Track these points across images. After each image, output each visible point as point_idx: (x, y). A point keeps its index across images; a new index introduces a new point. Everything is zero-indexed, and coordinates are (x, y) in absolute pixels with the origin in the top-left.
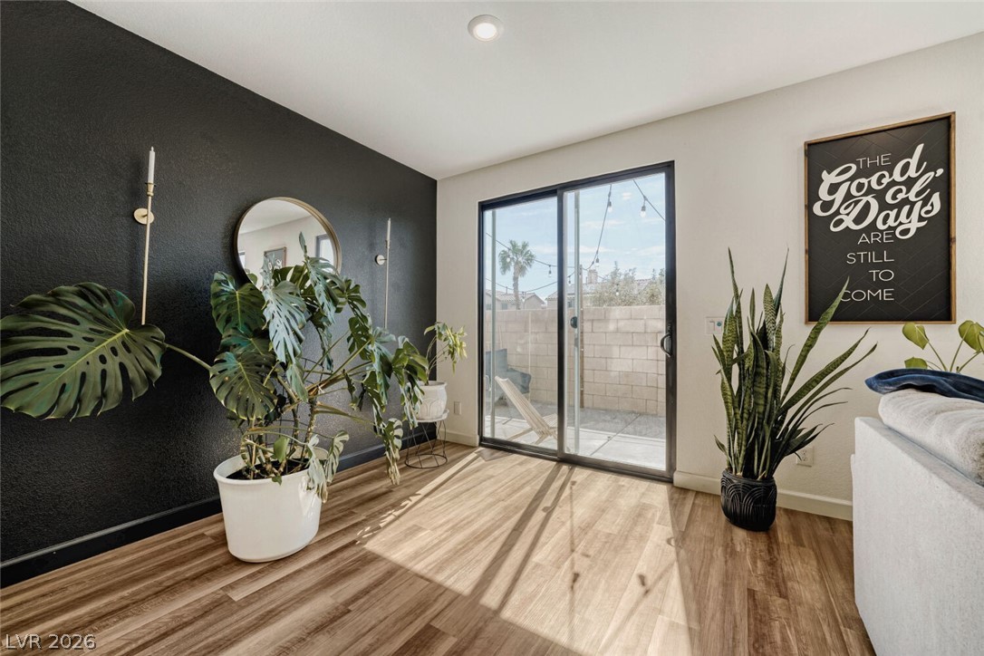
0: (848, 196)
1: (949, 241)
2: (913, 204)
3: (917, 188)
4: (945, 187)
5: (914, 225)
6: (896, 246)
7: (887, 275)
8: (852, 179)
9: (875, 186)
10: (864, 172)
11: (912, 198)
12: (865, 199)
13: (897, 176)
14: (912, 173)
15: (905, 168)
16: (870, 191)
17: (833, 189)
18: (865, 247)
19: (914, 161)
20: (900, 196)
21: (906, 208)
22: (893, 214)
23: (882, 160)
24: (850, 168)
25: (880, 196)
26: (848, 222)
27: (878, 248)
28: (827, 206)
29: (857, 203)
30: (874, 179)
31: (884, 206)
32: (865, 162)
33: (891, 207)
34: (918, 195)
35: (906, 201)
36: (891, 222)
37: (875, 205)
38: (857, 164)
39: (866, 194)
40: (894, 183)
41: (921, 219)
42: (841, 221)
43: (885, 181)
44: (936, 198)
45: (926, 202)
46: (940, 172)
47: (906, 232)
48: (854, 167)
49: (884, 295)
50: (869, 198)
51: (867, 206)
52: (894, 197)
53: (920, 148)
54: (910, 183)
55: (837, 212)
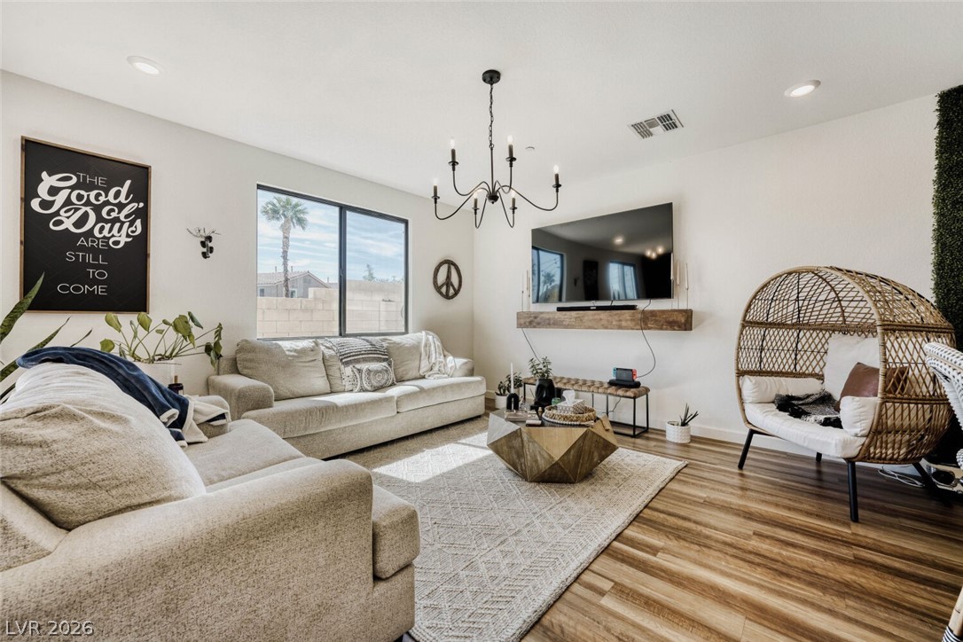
0: (68, 202)
1: (146, 256)
2: (123, 223)
3: (126, 211)
4: (143, 214)
5: (123, 240)
6: (109, 253)
7: (101, 275)
8: (73, 188)
9: (92, 200)
10: (89, 188)
11: (122, 219)
12: (84, 209)
13: (111, 197)
14: (122, 199)
15: (117, 195)
16: (88, 203)
17: (54, 191)
18: (82, 248)
19: (124, 190)
20: (114, 215)
21: (118, 225)
22: (107, 226)
23: (99, 181)
24: (70, 178)
25: (98, 209)
26: (68, 224)
27: (94, 251)
28: (46, 205)
29: (77, 210)
30: (93, 194)
31: (100, 219)
32: (85, 178)
33: (107, 221)
34: (126, 217)
35: (117, 220)
36: (105, 233)
37: (92, 217)
38: (78, 177)
39: (86, 204)
40: (107, 203)
41: (128, 236)
42: (60, 222)
43: (102, 199)
44: (138, 222)
45: (132, 223)
46: (141, 205)
47: (117, 243)
48: (74, 180)
49: (99, 290)
50: (88, 209)
51: (85, 217)
52: (108, 214)
53: (128, 183)
54: (121, 206)
55: (57, 213)
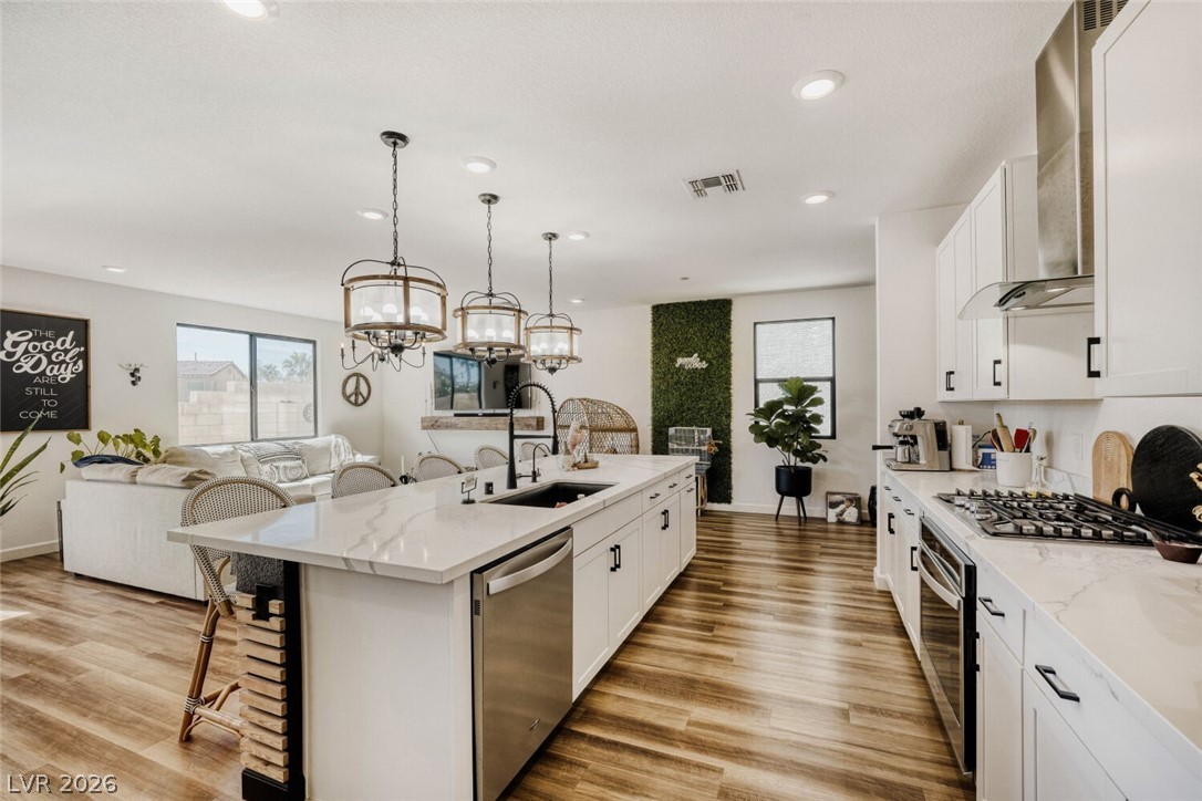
0: (26, 351)
1: (87, 387)
2: (68, 364)
3: (70, 355)
4: (85, 356)
5: (69, 376)
6: (58, 387)
7: (52, 403)
8: (29, 341)
9: (44, 348)
10: (41, 339)
11: (68, 360)
12: (38, 356)
13: (58, 345)
14: (67, 346)
15: (63, 343)
16: (41, 351)
17: (15, 344)
18: (38, 385)
19: (69, 339)
20: (61, 358)
21: (64, 366)
22: (56, 367)
23: (49, 334)
24: (28, 334)
25: (48, 355)
26: (27, 368)
27: (47, 386)
28: (10, 355)
29: (32, 357)
30: (44, 344)
31: (50, 362)
32: (38, 333)
33: (56, 363)
34: (71, 359)
35: (63, 362)
36: (55, 372)
37: (45, 361)
38: (33, 332)
39: (39, 353)
40: (56, 350)
41: (72, 373)
42: (20, 367)
43: (52, 347)
44: (80, 362)
45: (75, 363)
46: (82, 349)
47: (64, 379)
48: (31, 335)
49: (51, 415)
50: (41, 355)
51: (40, 360)
52: (57, 358)
53: (72, 333)
54: (66, 351)
55: (18, 360)
